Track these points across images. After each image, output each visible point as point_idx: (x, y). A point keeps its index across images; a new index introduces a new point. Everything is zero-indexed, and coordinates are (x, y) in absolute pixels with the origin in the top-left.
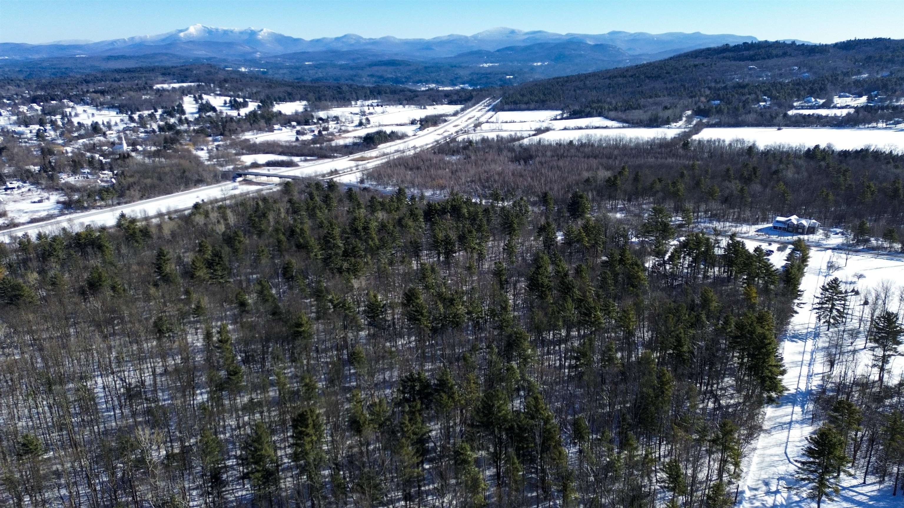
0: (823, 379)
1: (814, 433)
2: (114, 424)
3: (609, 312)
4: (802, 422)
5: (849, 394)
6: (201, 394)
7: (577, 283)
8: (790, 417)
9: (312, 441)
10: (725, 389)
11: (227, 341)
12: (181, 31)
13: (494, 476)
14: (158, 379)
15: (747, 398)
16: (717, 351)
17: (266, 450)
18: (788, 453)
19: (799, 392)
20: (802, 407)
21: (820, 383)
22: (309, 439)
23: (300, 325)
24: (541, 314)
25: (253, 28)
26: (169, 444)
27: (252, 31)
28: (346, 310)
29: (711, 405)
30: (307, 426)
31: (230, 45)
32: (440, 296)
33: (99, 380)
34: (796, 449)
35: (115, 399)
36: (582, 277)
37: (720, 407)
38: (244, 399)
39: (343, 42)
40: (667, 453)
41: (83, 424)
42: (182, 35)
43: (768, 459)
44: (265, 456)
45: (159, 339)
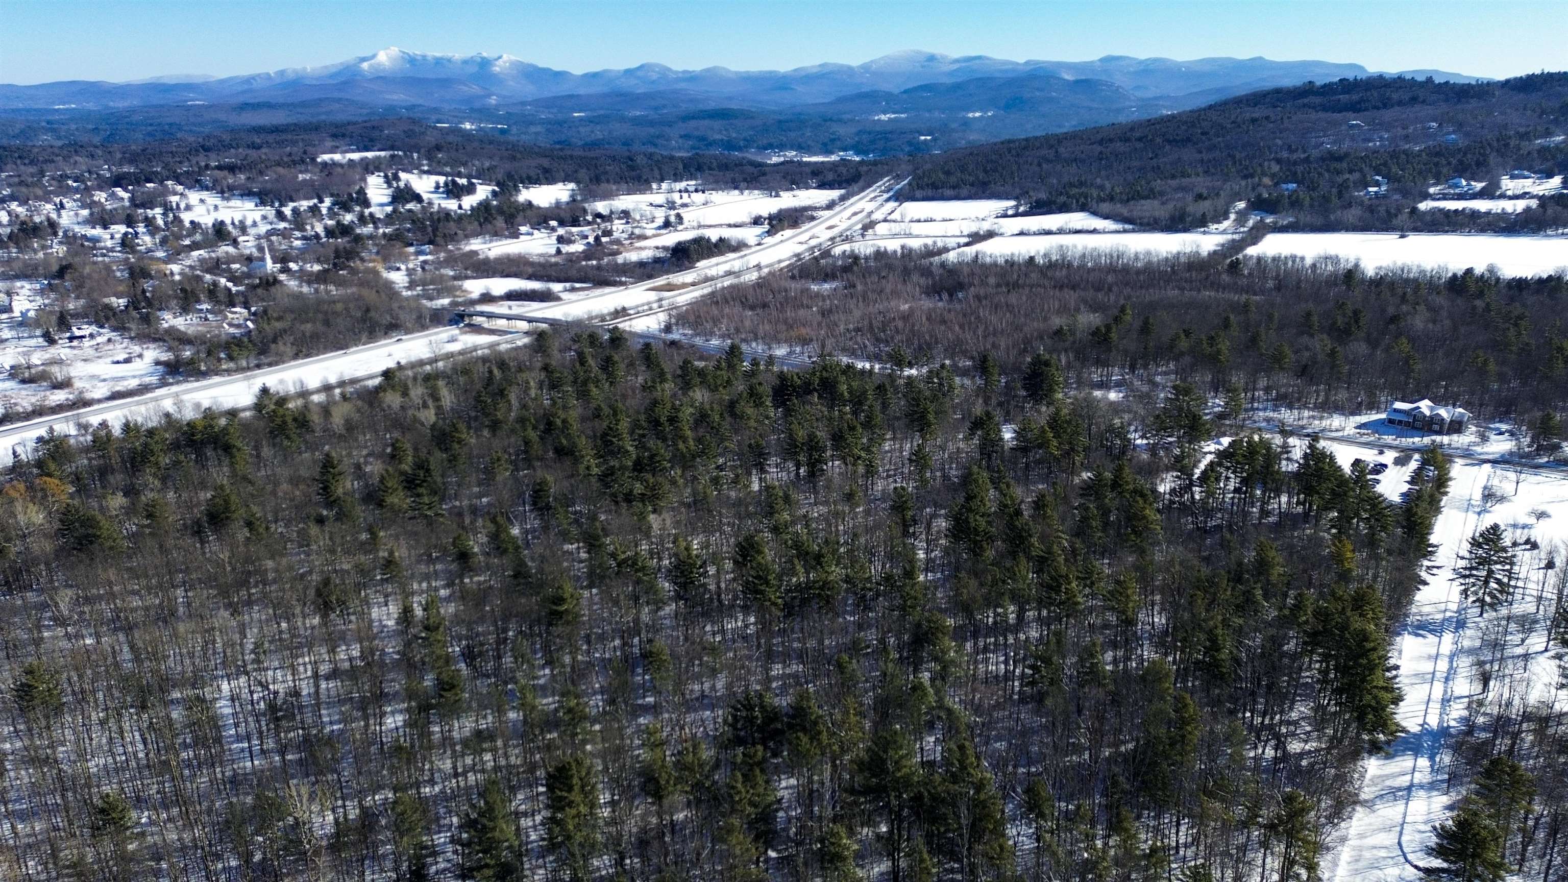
0: (1469, 707)
1: (1450, 808)
2: (249, 764)
3: (1093, 583)
4: (1432, 786)
5: (1515, 736)
6: (393, 713)
7: (1037, 529)
8: (1408, 777)
9: (578, 815)
10: (1296, 723)
11: (437, 628)
12: (364, 59)
13: (888, 873)
14: (323, 685)
15: (1335, 742)
16: (1280, 660)
17: (502, 831)
18: (1404, 845)
19: (1426, 732)
20: (1432, 758)
21: (1465, 713)
22: (574, 811)
23: (560, 600)
24: (973, 583)
25: (485, 55)
26: (340, 803)
27: (483, 58)
28: (637, 571)
29: (1270, 753)
30: (570, 789)
31: (445, 83)
32: (802, 553)
33: (225, 686)
34: (1418, 836)
35: (250, 719)
36: (1045, 517)
37: (1285, 757)
38: (463, 727)
39: (639, 78)
40: (1190, 839)
41: (196, 766)
42: (365, 65)
43: (1367, 854)
44: (500, 842)
45: (324, 616)
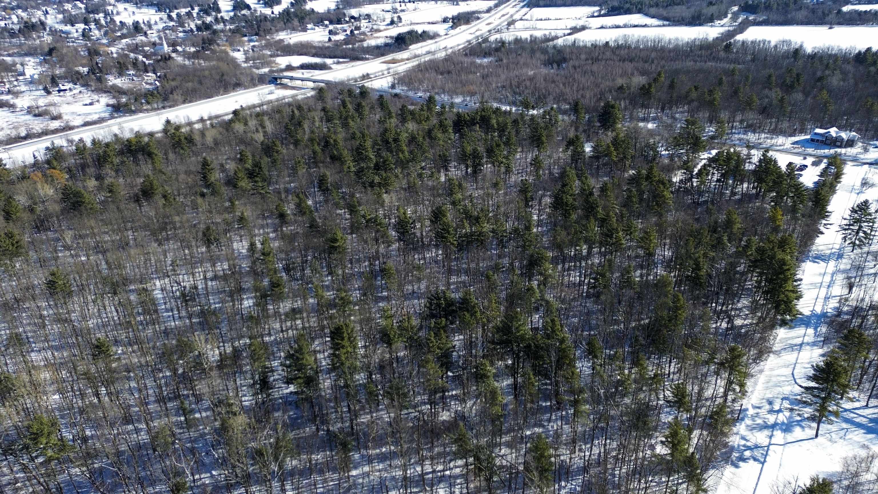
0: (840, 302)
1: (823, 355)
2: (173, 324)
3: (631, 233)
4: (814, 344)
5: (864, 318)
6: (247, 299)
7: (601, 203)
8: (801, 339)
9: (347, 352)
10: (740, 310)
11: (269, 254)
13: (511, 385)
14: (210, 283)
15: (761, 320)
16: (734, 275)
17: (307, 360)
18: (795, 374)
19: (814, 314)
20: (815, 329)
21: (837, 305)
22: (345, 351)
23: (335, 240)
24: (564, 233)
26: (221, 344)
28: (377, 225)
29: (724, 325)
30: (343, 339)
32: (468, 216)
33: (158, 283)
34: (804, 370)
35: (172, 300)
36: (606, 196)
37: (733, 328)
38: (285, 306)
40: (676, 370)
41: (145, 324)
43: (774, 379)
44: (305, 365)
45: (208, 247)
